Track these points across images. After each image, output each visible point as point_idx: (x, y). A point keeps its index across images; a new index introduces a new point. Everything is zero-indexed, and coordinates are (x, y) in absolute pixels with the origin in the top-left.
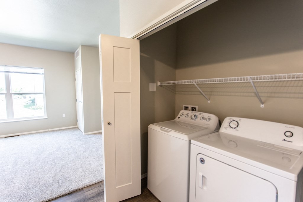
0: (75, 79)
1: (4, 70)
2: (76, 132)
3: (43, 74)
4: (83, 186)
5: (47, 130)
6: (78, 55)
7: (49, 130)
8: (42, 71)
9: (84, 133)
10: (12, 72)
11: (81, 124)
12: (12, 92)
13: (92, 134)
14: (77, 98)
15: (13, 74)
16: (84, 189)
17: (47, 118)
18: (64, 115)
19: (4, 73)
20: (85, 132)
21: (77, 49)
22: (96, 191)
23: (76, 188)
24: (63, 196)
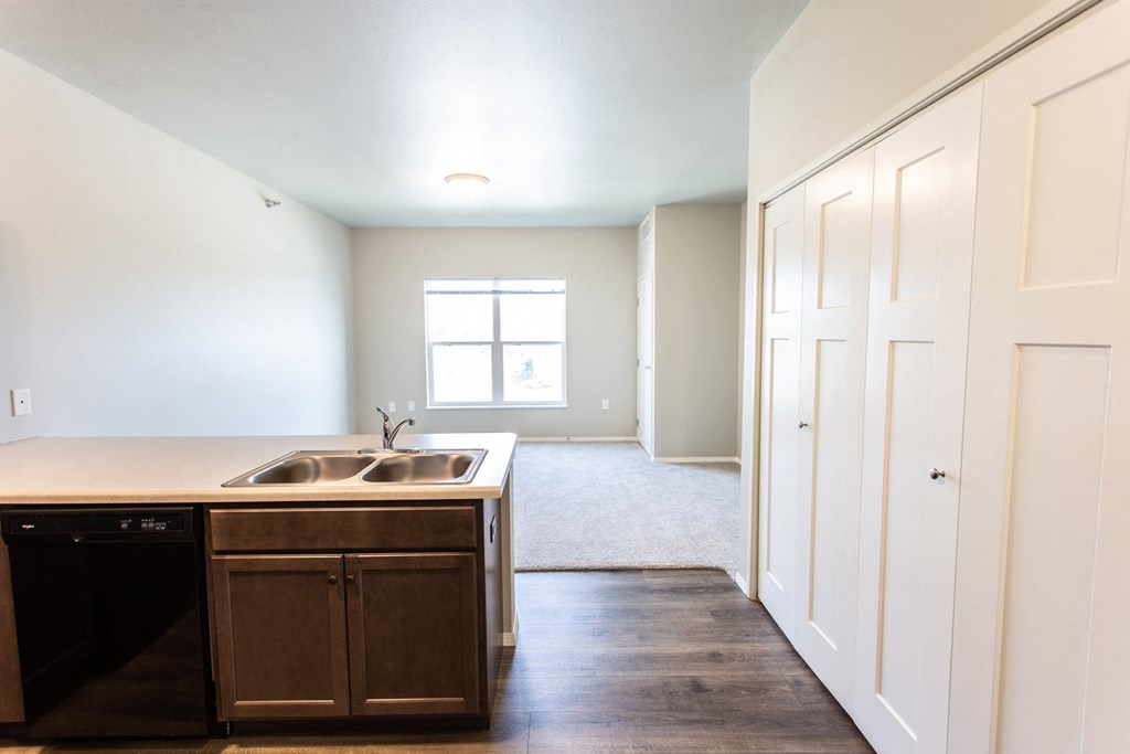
0: (637, 303)
1: (491, 289)
2: (633, 454)
3: (563, 292)
4: (643, 566)
5: (565, 439)
6: (646, 233)
7: (572, 439)
8: (560, 285)
9: (652, 458)
10: (505, 292)
11: (648, 433)
12: (503, 339)
13: (674, 464)
14: (640, 357)
15: (507, 295)
16: (644, 572)
17: (566, 406)
18: (606, 404)
19: (491, 297)
20: (656, 456)
21: (646, 215)
22: (670, 582)
23: (627, 565)
24: (599, 570)
